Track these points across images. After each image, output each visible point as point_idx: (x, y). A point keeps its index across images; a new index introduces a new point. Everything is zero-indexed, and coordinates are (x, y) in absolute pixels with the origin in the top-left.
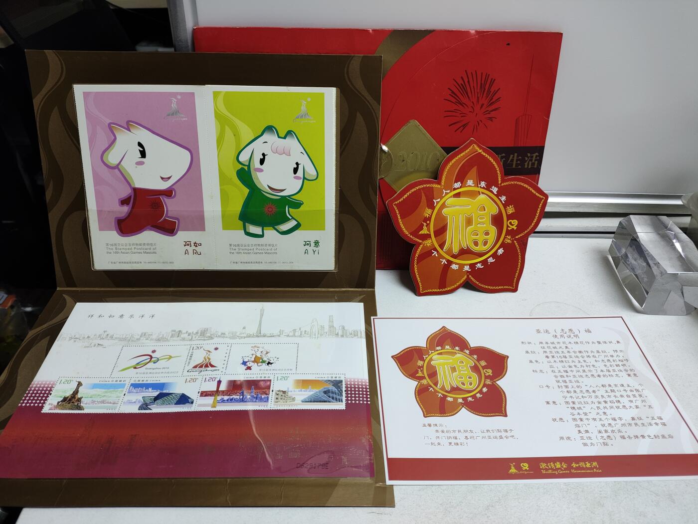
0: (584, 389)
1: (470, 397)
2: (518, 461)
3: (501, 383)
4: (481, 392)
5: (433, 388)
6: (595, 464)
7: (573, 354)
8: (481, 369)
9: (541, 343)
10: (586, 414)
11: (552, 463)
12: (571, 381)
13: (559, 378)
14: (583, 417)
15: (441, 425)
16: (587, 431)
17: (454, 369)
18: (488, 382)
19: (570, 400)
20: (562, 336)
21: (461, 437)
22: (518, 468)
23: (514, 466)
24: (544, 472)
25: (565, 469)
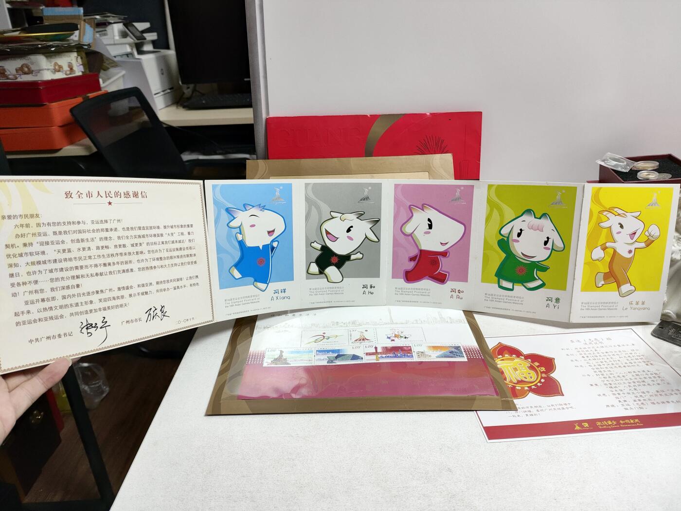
0: (616, 375)
1: (533, 386)
2: (580, 422)
3: (553, 375)
4: (540, 382)
6: (637, 420)
7: (602, 355)
8: (537, 368)
9: (577, 349)
10: (621, 390)
11: (605, 422)
12: (605, 371)
13: (596, 370)
14: (619, 392)
16: (625, 401)
17: (516, 369)
18: (544, 375)
19: (608, 383)
20: (590, 343)
21: (534, 411)
22: (581, 426)
23: (578, 425)
24: (600, 427)
25: (616, 425)
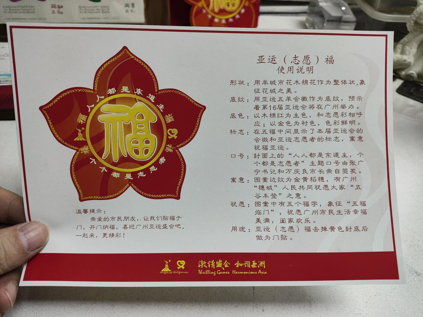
1: (141, 171)
2: (174, 257)
4: (156, 164)
5: (96, 159)
6: (262, 263)
7: (292, 103)
10: (274, 196)
11: (213, 262)
12: (272, 148)
13: (260, 142)
15: (99, 211)
16: (267, 220)
18: (169, 149)
19: (262, 176)
20: (290, 69)
21: (119, 226)
22: (173, 266)
23: (169, 264)
24: (200, 272)
25: (226, 270)
